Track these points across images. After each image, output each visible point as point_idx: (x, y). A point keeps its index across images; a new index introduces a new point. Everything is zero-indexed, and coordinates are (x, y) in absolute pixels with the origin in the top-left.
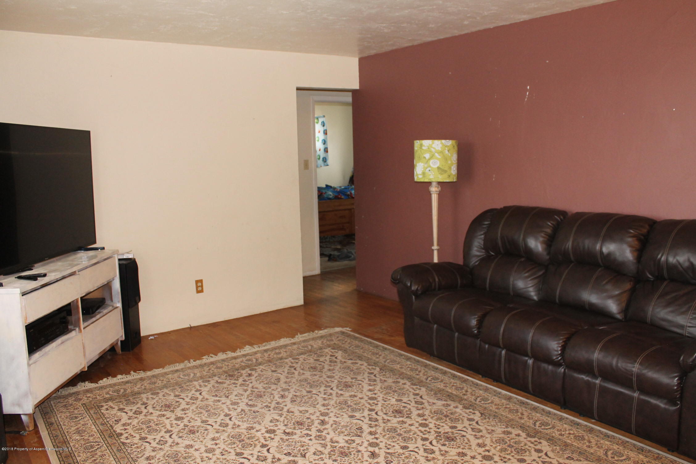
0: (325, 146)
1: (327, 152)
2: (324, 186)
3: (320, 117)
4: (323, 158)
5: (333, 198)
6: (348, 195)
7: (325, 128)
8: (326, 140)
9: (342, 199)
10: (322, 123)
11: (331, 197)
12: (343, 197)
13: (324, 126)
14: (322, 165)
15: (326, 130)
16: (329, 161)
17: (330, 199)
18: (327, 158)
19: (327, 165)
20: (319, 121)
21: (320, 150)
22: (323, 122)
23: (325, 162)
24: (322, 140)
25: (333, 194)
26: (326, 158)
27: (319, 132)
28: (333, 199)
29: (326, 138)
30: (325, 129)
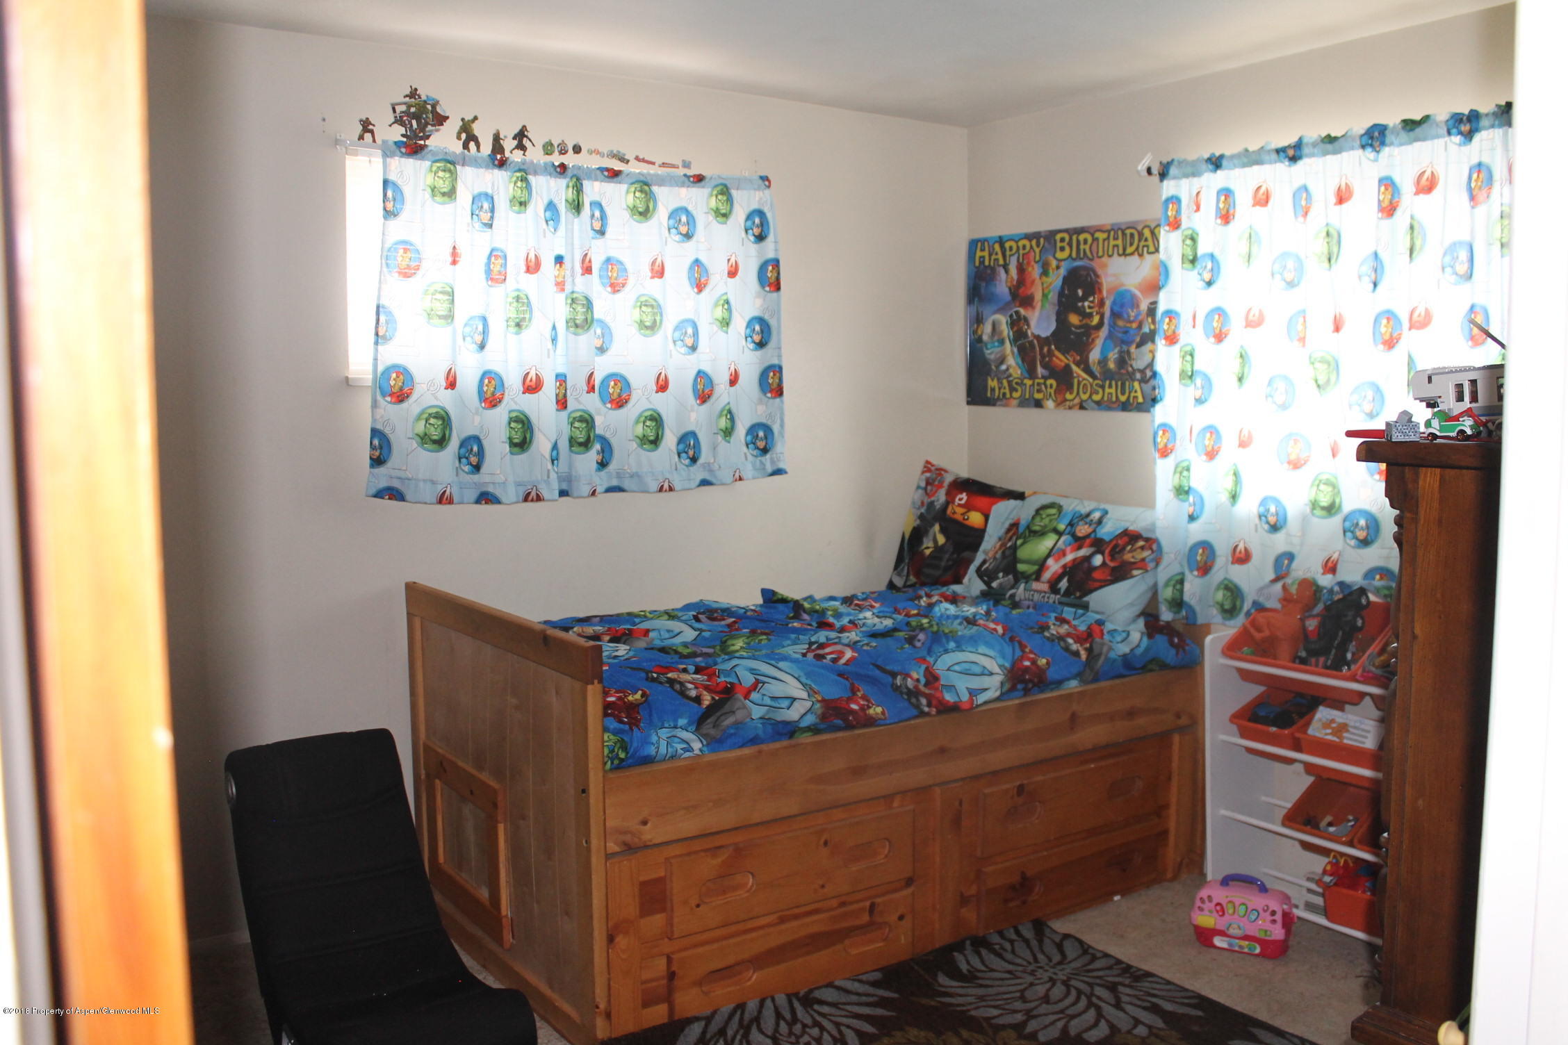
0: (768, 356)
1: (779, 392)
2: (753, 600)
3: (741, 183)
4: (752, 430)
5: (810, 720)
6: (914, 694)
7: (769, 250)
8: (773, 323)
9: (871, 722)
10: (749, 217)
11: (793, 714)
12: (876, 711)
13: (760, 238)
14: (748, 472)
15: (776, 263)
16: (787, 450)
17: (789, 730)
18: (776, 428)
19: (778, 472)
20: (736, 207)
21: (734, 381)
22: (760, 213)
23: (765, 451)
24: (749, 324)
25: (811, 692)
26: (768, 429)
27: (733, 273)
28: (813, 729)
29: (777, 312)
30: (771, 255)
